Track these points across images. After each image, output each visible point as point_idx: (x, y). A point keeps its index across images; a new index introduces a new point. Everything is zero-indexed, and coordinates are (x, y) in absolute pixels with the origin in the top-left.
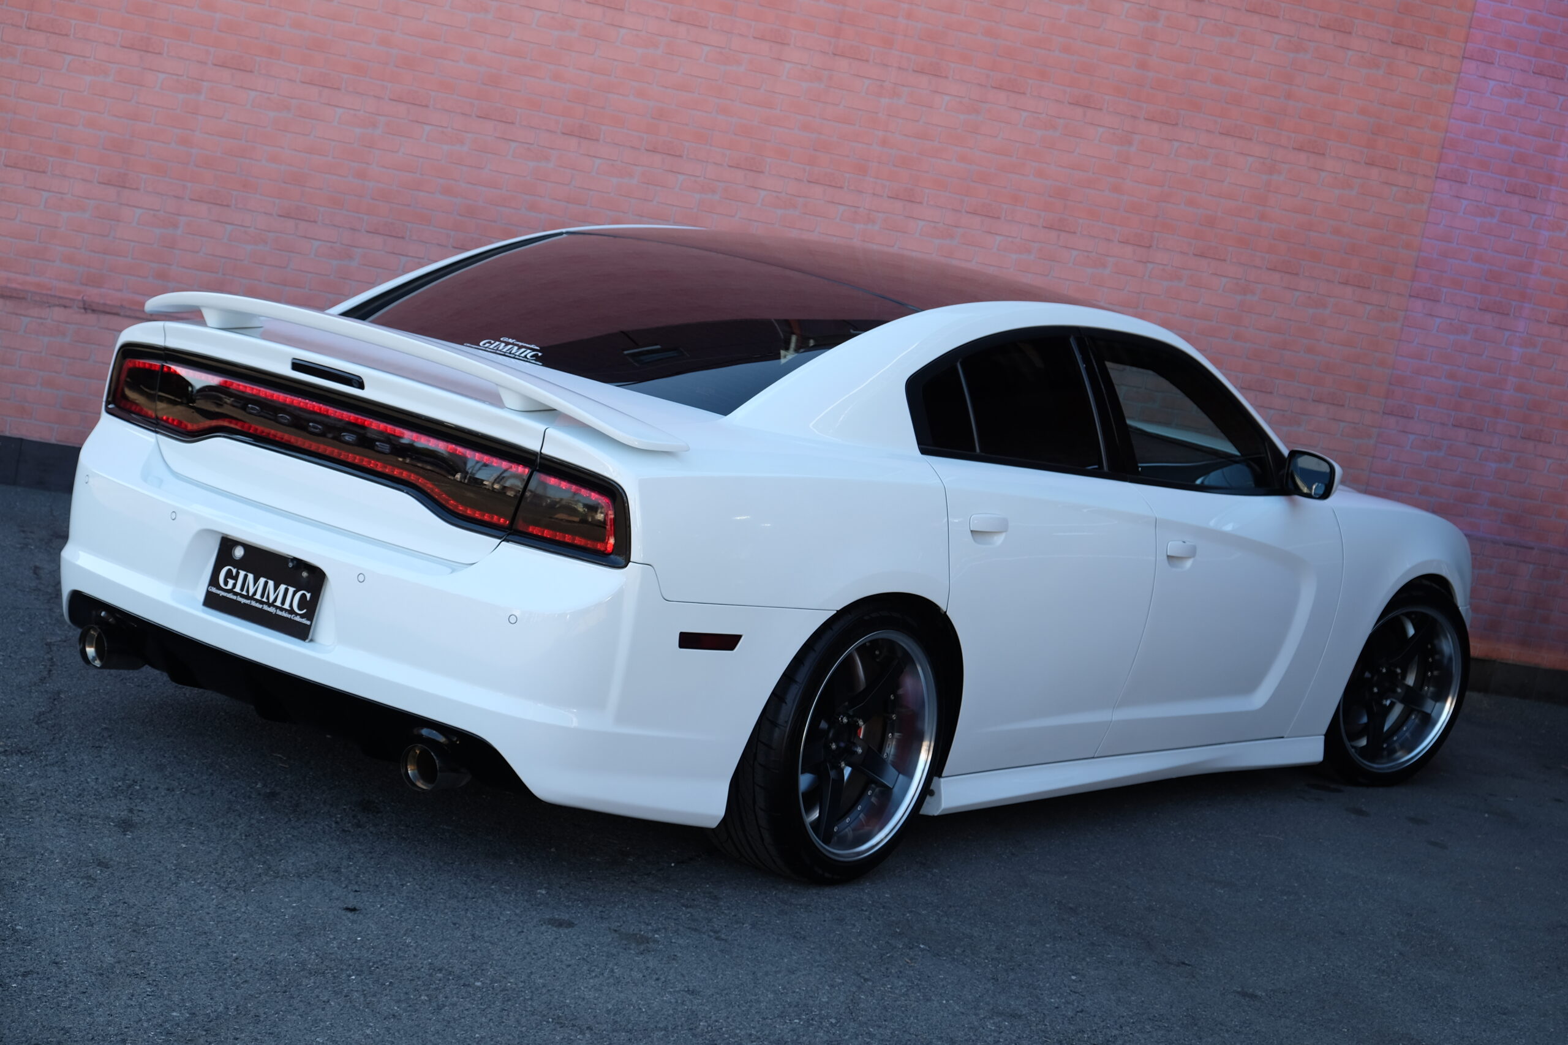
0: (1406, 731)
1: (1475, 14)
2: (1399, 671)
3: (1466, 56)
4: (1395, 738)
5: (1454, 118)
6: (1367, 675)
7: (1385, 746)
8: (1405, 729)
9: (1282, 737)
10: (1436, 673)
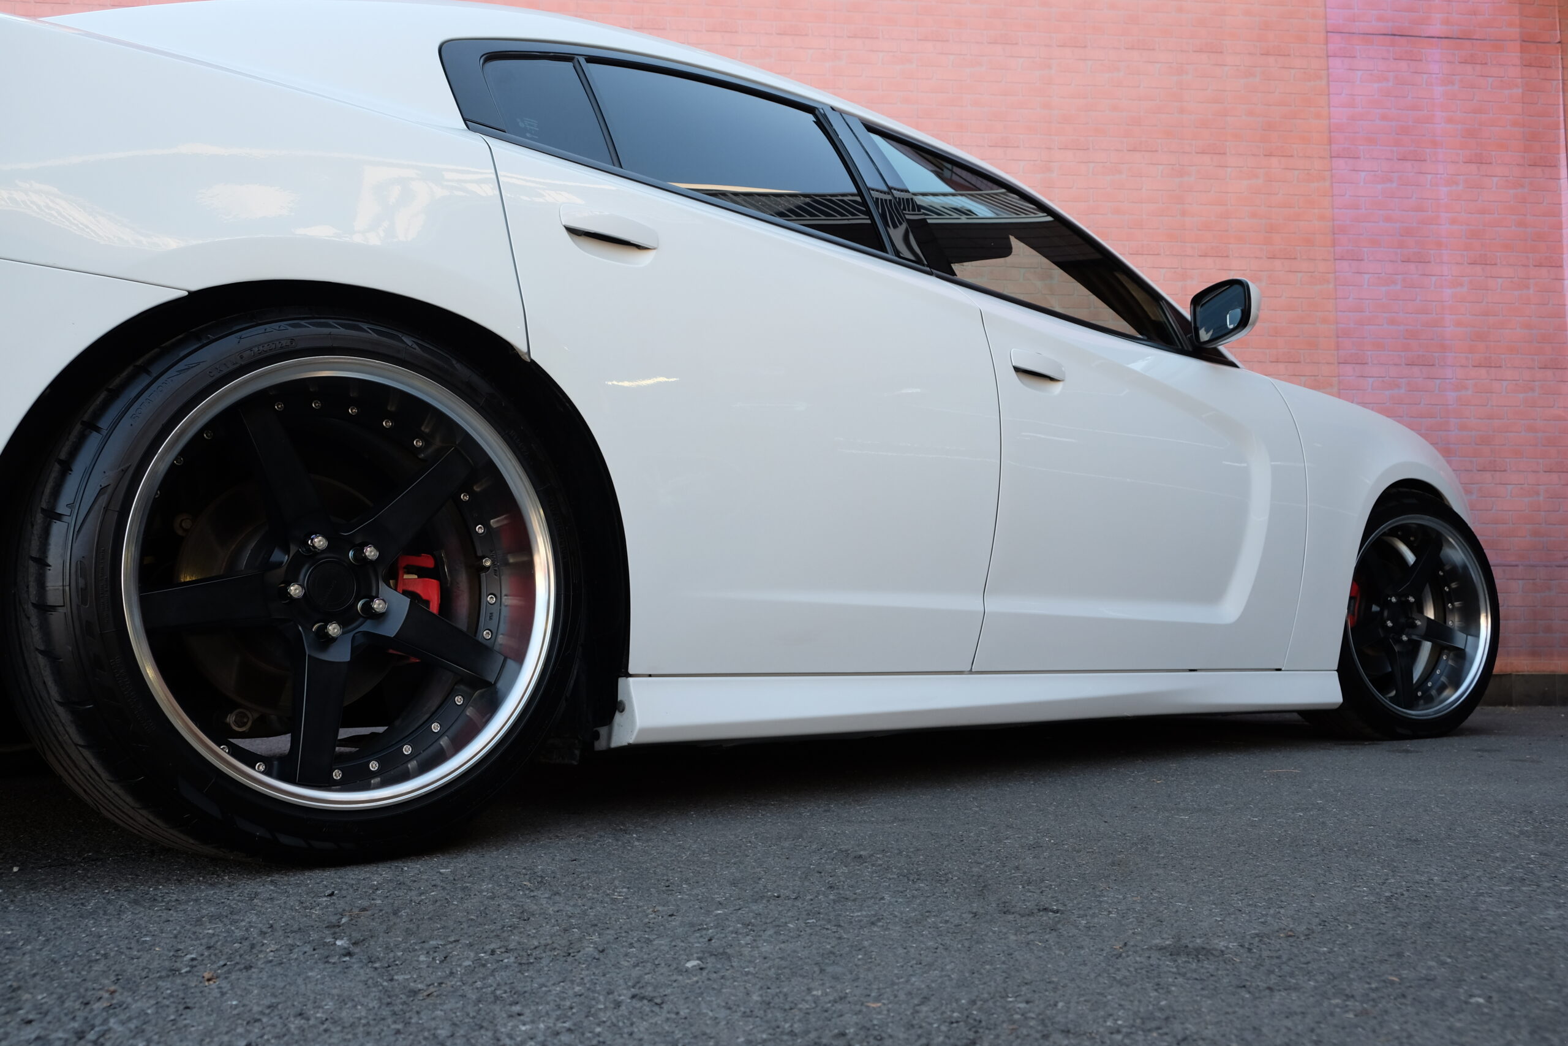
0: (1441, 675)
1: (1332, 121)
2: (1412, 599)
3: (1333, 155)
4: (1430, 684)
5: (1337, 208)
6: (1375, 608)
7: (1419, 694)
8: (1438, 672)
9: (1280, 670)
10: (1457, 604)
